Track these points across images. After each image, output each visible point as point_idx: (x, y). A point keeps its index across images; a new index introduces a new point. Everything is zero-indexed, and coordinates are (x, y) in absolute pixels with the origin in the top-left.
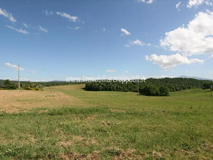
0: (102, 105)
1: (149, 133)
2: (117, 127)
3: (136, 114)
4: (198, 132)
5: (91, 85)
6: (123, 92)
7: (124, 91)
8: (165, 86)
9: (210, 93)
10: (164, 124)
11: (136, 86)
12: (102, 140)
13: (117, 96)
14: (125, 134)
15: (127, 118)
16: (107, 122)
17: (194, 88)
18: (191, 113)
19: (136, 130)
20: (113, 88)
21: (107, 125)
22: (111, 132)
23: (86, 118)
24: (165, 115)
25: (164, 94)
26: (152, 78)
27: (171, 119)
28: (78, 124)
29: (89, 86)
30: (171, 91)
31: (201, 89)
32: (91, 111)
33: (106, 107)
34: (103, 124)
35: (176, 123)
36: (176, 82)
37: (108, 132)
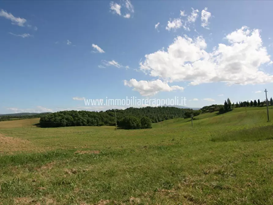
0: (65, 147)
1: (128, 176)
2: (86, 175)
3: (112, 154)
4: (179, 166)
5: (49, 118)
6: (97, 127)
7: (97, 125)
8: (147, 116)
9: (190, 122)
10: (145, 162)
11: (114, 118)
12: (63, 196)
13: (87, 132)
14: (97, 182)
15: (101, 161)
16: (72, 170)
17: (176, 118)
18: (173, 146)
19: (111, 174)
20: (82, 122)
21: (71, 174)
22: (77, 182)
23: (40, 167)
24: (146, 151)
25: (146, 126)
26: (132, 107)
27: (153, 155)
28: (24, 179)
29: (45, 121)
30: (153, 122)
31: (183, 118)
32: (47, 157)
33: (71, 149)
34: (67, 173)
35: (157, 159)
36: (158, 111)
37: (72, 184)
